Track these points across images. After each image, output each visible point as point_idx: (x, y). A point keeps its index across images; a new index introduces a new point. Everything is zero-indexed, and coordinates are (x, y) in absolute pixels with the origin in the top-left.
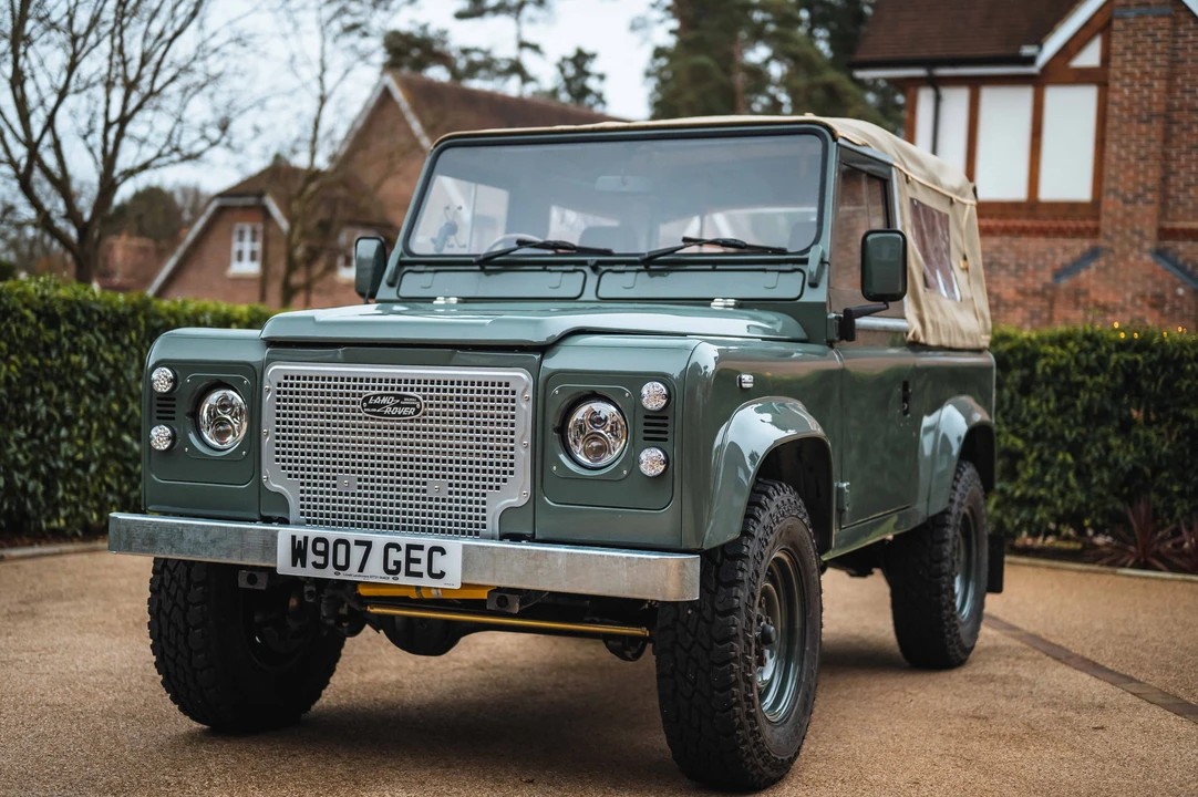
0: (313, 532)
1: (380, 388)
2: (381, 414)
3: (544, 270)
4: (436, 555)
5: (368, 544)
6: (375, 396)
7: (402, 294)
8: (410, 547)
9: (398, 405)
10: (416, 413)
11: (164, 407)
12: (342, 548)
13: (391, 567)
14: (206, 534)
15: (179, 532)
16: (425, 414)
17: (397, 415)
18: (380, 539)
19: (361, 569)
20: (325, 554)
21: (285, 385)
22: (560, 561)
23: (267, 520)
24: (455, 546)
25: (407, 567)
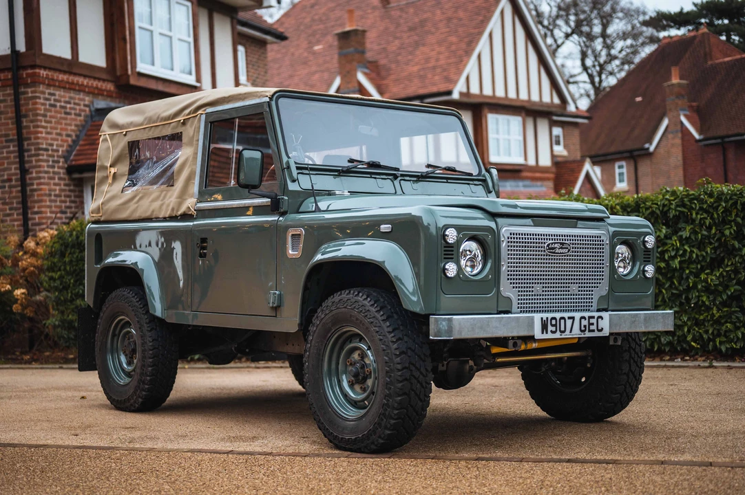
0: (550, 315)
2: (554, 253)
4: (600, 320)
5: (573, 318)
6: (552, 244)
7: (303, 187)
8: (590, 317)
9: (561, 248)
10: (568, 252)
11: (448, 252)
12: (562, 321)
13: (583, 328)
14: (501, 321)
17: (561, 253)
18: (577, 315)
19: (571, 332)
20: (555, 325)
21: (511, 238)
24: (606, 315)
25: (589, 327)
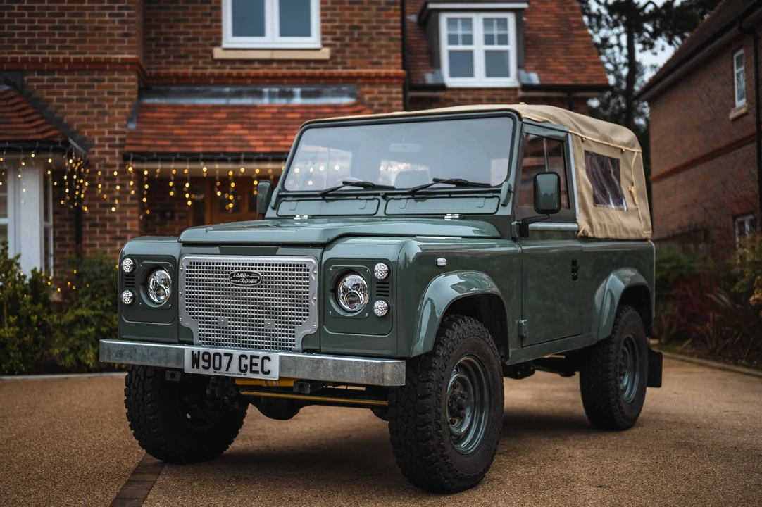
0: (202, 349)
1: (239, 269)
2: (240, 283)
3: (357, 199)
4: (266, 361)
5: (231, 356)
6: (236, 273)
7: (279, 214)
8: (252, 357)
9: (248, 278)
10: (258, 282)
11: (129, 281)
12: (217, 358)
13: (243, 368)
14: (148, 350)
15: (134, 349)
16: (262, 283)
17: (248, 284)
18: (237, 353)
19: (227, 370)
20: (208, 361)
21: (191, 267)
22: (330, 364)
23: (182, 343)
24: (275, 356)
25: (251, 368)
